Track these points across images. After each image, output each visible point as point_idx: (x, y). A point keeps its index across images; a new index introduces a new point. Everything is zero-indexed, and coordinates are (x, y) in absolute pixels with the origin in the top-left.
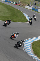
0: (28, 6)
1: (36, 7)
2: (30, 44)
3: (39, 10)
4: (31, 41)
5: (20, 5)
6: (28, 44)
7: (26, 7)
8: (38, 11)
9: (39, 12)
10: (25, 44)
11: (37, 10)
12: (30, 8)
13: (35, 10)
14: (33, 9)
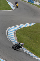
2: (14, 31)
4: (14, 29)
6: (12, 32)
10: (8, 32)
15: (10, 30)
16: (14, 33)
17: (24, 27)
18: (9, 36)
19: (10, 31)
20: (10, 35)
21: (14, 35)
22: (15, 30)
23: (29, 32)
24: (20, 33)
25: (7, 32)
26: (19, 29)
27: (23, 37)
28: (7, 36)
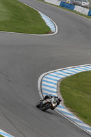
1: (69, 1)
2: (56, 82)
3: (76, 6)
4: (56, 77)
7: (45, 1)
8: (75, 9)
9: (75, 12)
10: (43, 83)
11: (72, 8)
12: (56, 2)
14: (63, 5)
15: (47, 78)
16: (56, 86)
17: (79, 72)
18: (44, 91)
19: (48, 82)
21: (55, 90)
22: (59, 79)
24: (70, 86)
25: (39, 83)
27: (75, 95)
28: (40, 93)
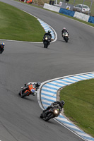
0: (50, 4)
1: (68, 7)
2: (56, 91)
3: (76, 13)
4: (56, 85)
5: (31, 3)
6: (50, 92)
7: (44, 7)
8: (75, 16)
9: (75, 18)
10: (42, 92)
11: (72, 14)
12: (55, 9)
13: (66, 13)
14: (63, 11)
15: (46, 87)
16: (55, 95)
17: (79, 80)
18: (43, 101)
19: (47, 91)
20: (45, 99)
21: (55, 99)
23: (90, 93)
24: (70, 95)
26: (67, 86)
27: (76, 104)
28: (39, 102)
